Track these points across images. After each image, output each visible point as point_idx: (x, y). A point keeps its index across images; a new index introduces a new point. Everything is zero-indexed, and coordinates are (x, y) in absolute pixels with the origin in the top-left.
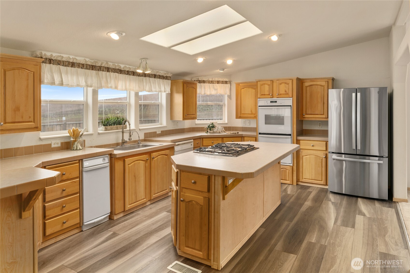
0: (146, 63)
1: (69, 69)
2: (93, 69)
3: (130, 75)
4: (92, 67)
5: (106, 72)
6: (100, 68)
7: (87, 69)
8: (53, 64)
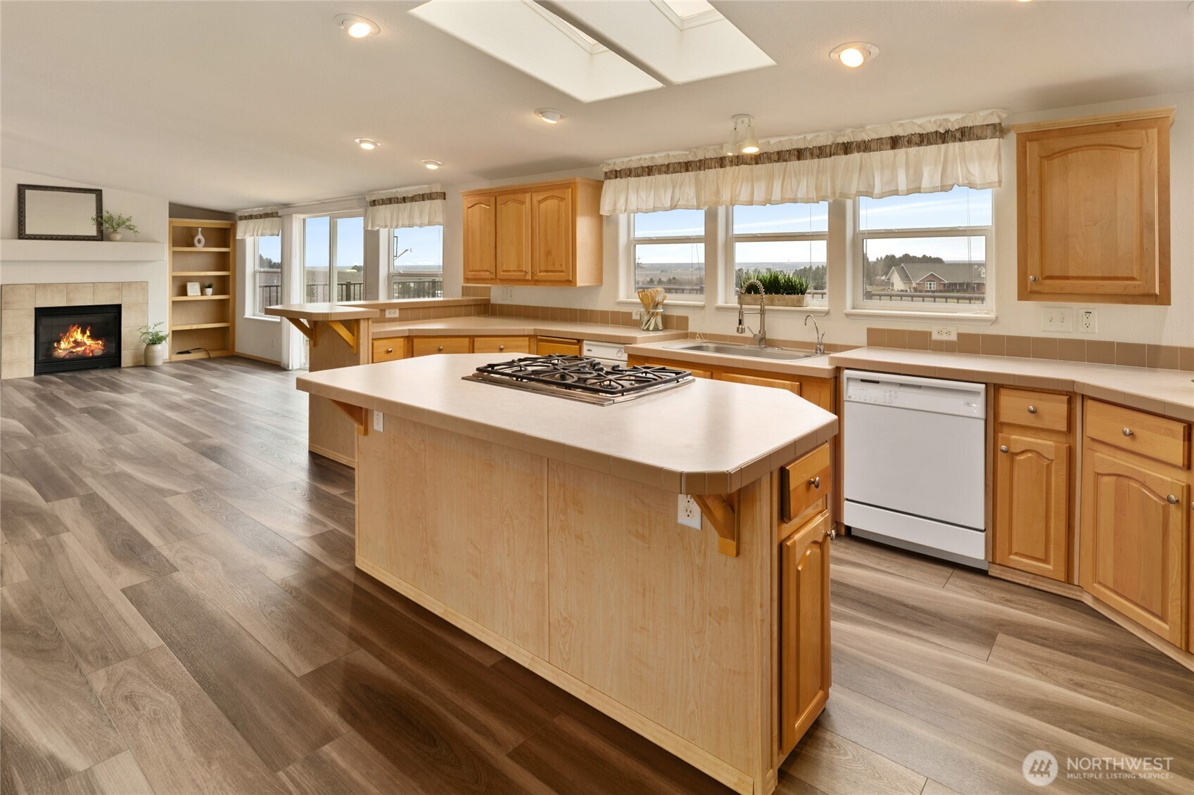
0: (735, 129)
1: (644, 179)
2: (687, 170)
3: (786, 161)
4: (687, 166)
5: (717, 169)
6: (702, 165)
7: (675, 172)
8: (621, 178)
